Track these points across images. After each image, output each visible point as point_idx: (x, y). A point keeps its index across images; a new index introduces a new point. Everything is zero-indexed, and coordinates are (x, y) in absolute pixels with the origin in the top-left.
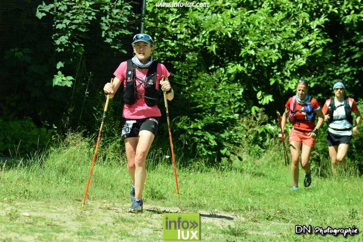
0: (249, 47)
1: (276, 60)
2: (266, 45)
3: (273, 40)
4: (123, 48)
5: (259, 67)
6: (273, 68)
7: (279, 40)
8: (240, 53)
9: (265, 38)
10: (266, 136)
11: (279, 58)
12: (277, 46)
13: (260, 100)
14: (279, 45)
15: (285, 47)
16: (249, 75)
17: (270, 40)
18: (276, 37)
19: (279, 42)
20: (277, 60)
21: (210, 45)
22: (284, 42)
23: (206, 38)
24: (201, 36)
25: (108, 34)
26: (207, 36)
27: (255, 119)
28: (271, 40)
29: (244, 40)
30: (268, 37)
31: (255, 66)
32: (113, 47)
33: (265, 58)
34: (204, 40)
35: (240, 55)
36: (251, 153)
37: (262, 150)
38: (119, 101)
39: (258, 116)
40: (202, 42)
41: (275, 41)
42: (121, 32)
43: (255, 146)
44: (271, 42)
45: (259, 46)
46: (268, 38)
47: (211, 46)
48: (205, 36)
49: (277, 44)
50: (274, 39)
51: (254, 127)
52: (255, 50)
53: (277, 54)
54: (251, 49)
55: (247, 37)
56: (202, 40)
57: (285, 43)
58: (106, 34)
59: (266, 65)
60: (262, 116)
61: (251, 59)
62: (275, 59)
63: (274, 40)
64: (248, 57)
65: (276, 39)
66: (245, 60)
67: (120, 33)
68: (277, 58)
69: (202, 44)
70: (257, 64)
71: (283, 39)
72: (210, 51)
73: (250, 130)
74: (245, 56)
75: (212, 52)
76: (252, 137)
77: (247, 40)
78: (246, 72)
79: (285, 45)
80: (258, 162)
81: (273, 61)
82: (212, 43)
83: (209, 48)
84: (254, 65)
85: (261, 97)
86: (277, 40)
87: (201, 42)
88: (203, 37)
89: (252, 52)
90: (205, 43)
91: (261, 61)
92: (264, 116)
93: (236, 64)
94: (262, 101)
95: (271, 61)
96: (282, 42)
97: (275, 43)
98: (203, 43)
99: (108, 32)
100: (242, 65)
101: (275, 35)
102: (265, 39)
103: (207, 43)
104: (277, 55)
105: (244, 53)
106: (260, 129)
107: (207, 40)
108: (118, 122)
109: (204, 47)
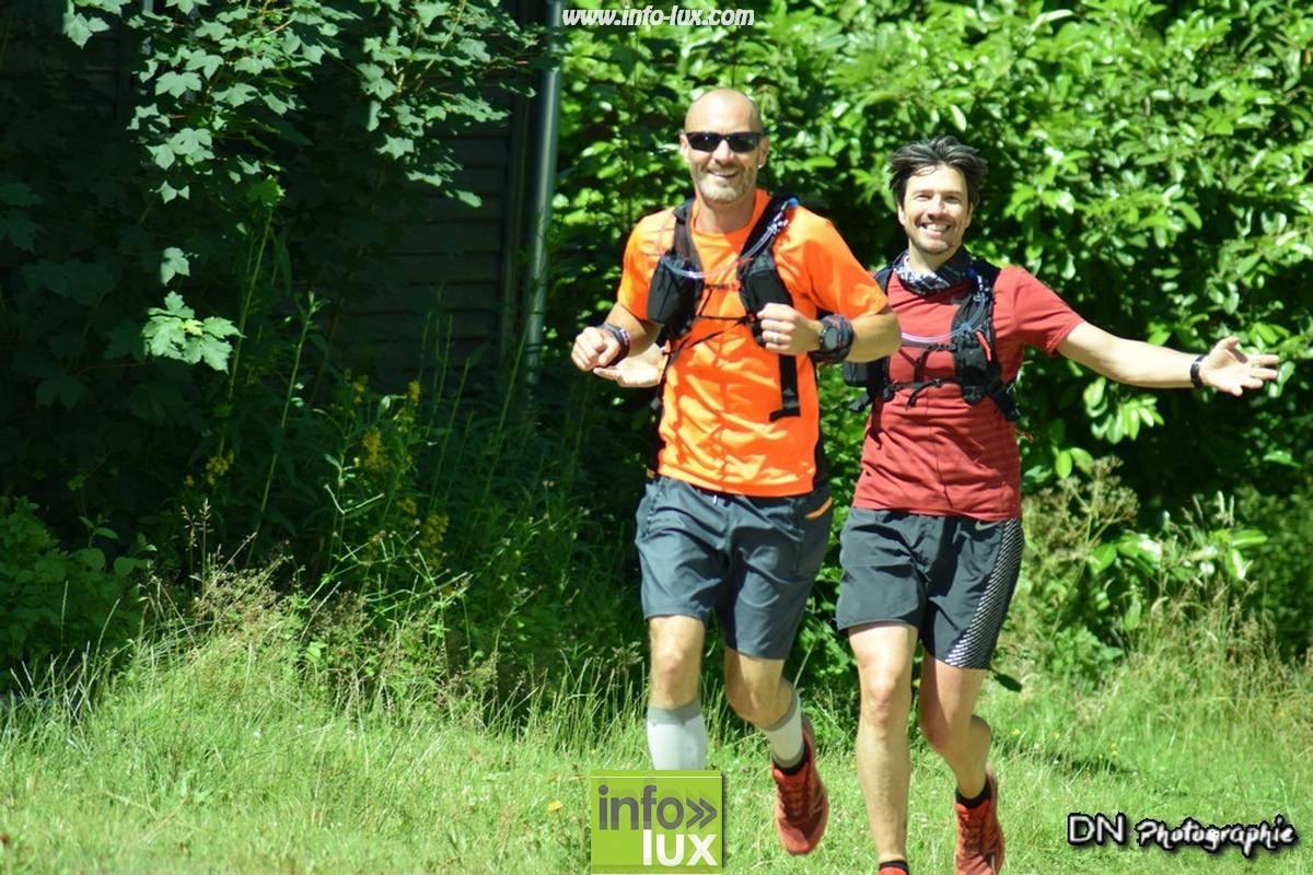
0: (1049, 177)
1: (1174, 238)
2: (1129, 164)
3: (1161, 144)
4: (460, 182)
5: (1093, 267)
6: (1157, 272)
7: (1189, 142)
8: (1007, 202)
9: (1122, 134)
10: (1126, 587)
11: (1190, 226)
12: (1179, 173)
13: (1100, 421)
14: (1190, 166)
15: (1217, 177)
17: (1145, 143)
18: (1175, 129)
19: (1188, 153)
20: (1180, 236)
21: (867, 164)
22: (1212, 153)
23: (849, 135)
24: (827, 128)
25: (394, 115)
26: (855, 125)
27: (1074, 508)
28: (1153, 142)
29: (1027, 143)
30: (1137, 128)
31: (1078, 264)
32: (415, 176)
33: (1125, 230)
34: (839, 145)
35: (1009, 211)
36: (1058, 664)
37: (1108, 653)
38: (446, 427)
39: (1087, 496)
40: (832, 152)
41: (1170, 147)
42: (455, 108)
43: (1073, 635)
44: (1152, 152)
45: (1097, 170)
46: (1138, 137)
47: (874, 170)
48: (845, 123)
49: (1180, 160)
50: (1165, 139)
51: (1068, 546)
52: (1076, 189)
53: (1176, 206)
54: (1060, 183)
55: (1038, 132)
56: (830, 143)
57: (1216, 159)
58: (385, 115)
59: (1129, 260)
60: (1107, 496)
61: (1057, 231)
62: (1169, 233)
63: (1165, 143)
64: (1044, 219)
65: (1174, 139)
66: (1030, 237)
67: (450, 115)
68: (1177, 226)
69: (831, 163)
70: (1085, 255)
71: (1208, 138)
72: (869, 195)
73: (1051, 562)
74: (1028, 215)
75: (878, 197)
76: (1062, 590)
77: (1037, 147)
79: (1218, 167)
80: (1092, 707)
81: (1162, 243)
82: (878, 157)
83: (862, 177)
84: (1071, 257)
85: (1105, 407)
86: (1180, 143)
87: (827, 154)
88: (838, 130)
89: (1065, 201)
90: (843, 159)
91: (1105, 243)
92: (1118, 497)
94: (1106, 427)
95: (1151, 240)
96: (1205, 151)
97: (1170, 157)
98: (834, 157)
99: (396, 108)
100: (1018, 258)
101: (1173, 122)
102: (1126, 139)
103: (855, 156)
104: (1178, 213)
105: (1026, 202)
106: (1099, 557)
107: (855, 142)
108: (438, 523)
109: (842, 176)
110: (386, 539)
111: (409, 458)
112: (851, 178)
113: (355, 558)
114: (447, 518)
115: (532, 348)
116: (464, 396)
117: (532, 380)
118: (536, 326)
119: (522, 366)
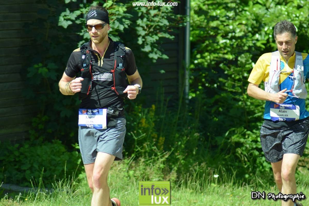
24: (263, 33)
25: (145, 39)
26: (271, 32)
34: (267, 38)
38: (163, 115)
42: (161, 36)
48: (268, 32)
56: (265, 37)
67: (160, 38)
69: (265, 42)
83: (273, 45)
88: (266, 34)
90: (268, 40)
98: (266, 40)
99: (146, 37)
103: (271, 40)
107: (271, 36)
108: (162, 139)
109: (268, 45)
110: (147, 145)
111: (153, 124)
112: (270, 46)
113: (140, 150)
114: (164, 138)
115: (187, 94)
116: (168, 107)
117: (187, 102)
118: (187, 88)
119: (184, 99)
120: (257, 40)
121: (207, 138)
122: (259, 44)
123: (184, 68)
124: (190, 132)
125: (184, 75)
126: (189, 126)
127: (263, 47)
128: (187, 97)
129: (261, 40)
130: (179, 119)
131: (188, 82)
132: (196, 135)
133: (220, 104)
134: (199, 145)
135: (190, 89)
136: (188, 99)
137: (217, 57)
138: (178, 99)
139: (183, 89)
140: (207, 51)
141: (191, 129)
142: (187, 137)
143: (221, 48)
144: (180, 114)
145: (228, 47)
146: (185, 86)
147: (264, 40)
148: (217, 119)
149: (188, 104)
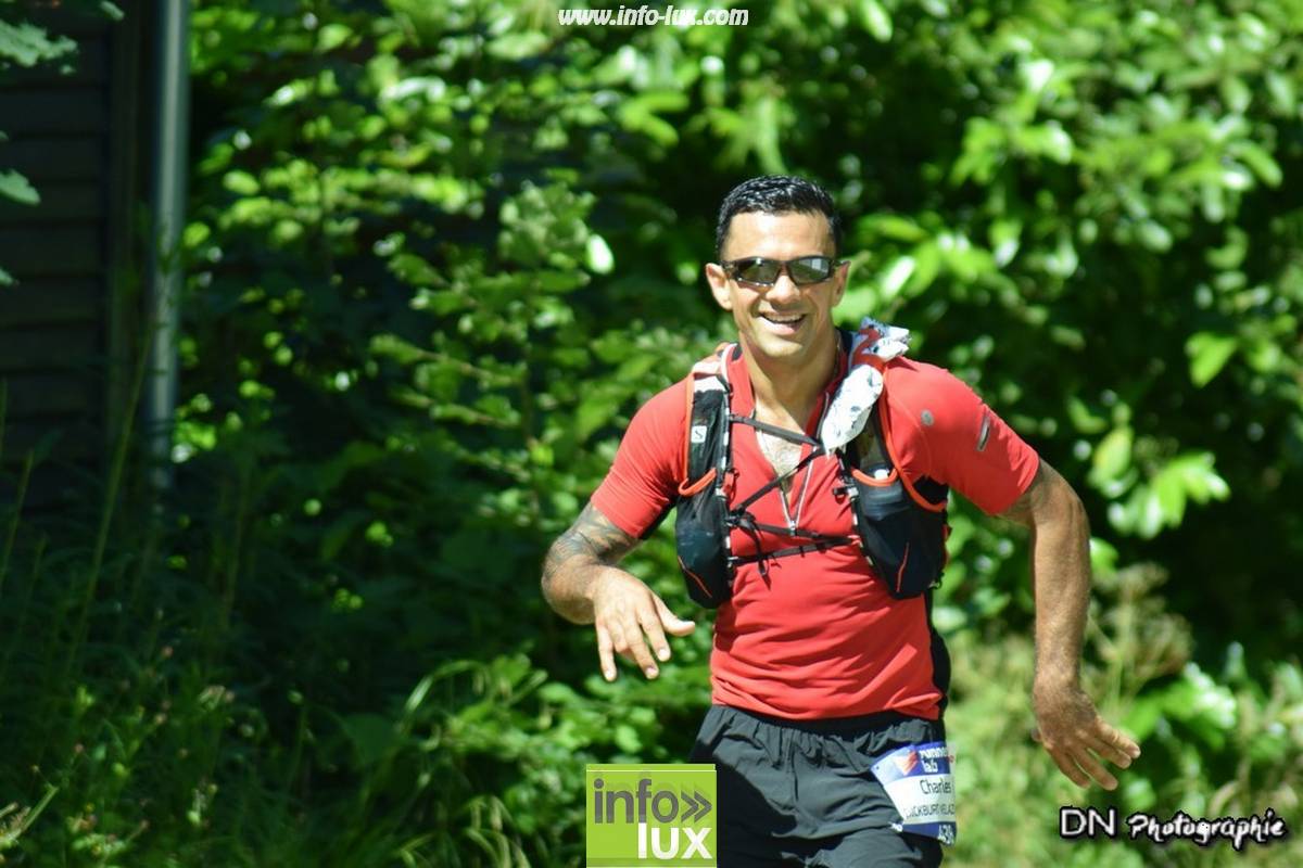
0: (1024, 109)
1: (1235, 202)
2: (1159, 86)
3: (1209, 51)
5: (1106, 256)
6: (1210, 256)
7: (1257, 46)
8: (959, 152)
9: (1146, 37)
10: (1176, 769)
12: (1239, 97)
13: (1123, 500)
14: (1256, 84)
16: (1037, 315)
17: (1183, 51)
18: (1231, 26)
19: (1253, 63)
20: (1245, 195)
21: (733, 102)
22: (1292, 62)
23: (702, 55)
24: (666, 46)
26: (714, 38)
28: (1195, 47)
29: (991, 57)
30: (1169, 26)
31: (1080, 247)
33: (1151, 187)
34: (688, 73)
35: (963, 168)
39: (1110, 632)
40: (679, 84)
41: (1224, 55)
44: (1196, 65)
45: (1108, 97)
47: (746, 109)
48: (698, 38)
52: (1072, 126)
54: (1041, 117)
56: (676, 68)
59: (1159, 238)
60: (1140, 632)
61: (1046, 200)
62: (1226, 193)
64: (1023, 178)
66: (997, 204)
70: (1089, 232)
72: (738, 152)
74: (996, 171)
75: (753, 157)
77: (1009, 61)
78: (1011, 295)
81: (1215, 209)
82: (751, 89)
83: (726, 122)
84: (1066, 236)
85: (1131, 475)
86: (1241, 47)
87: (673, 88)
88: (685, 49)
89: (1057, 143)
90: (696, 91)
91: (1122, 211)
92: (1158, 632)
93: (931, 233)
94: (1133, 510)
95: (1197, 207)
96: (1280, 59)
97: (1223, 72)
98: (684, 93)
100: (982, 240)
101: (1225, 13)
102: (1151, 47)
103: (715, 92)
104: (1240, 160)
105: (990, 149)
106: (1129, 724)
109: (698, 123)
115: (161, 427)
116: (28, 512)
117: (161, 479)
118: (163, 389)
119: (140, 458)
120: (627, 89)
121: (283, 725)
122: (635, 115)
123: (143, 254)
124: (174, 685)
125: (142, 304)
126: (166, 637)
127: (665, 133)
128: (159, 446)
129: (655, 89)
130: (104, 591)
131: (167, 350)
132: (213, 696)
133: (374, 498)
134: (233, 766)
135: (182, 397)
136: (166, 461)
137: (367, 194)
138: (97, 463)
139: (135, 396)
140: (303, 150)
141: (180, 657)
142: (152, 709)
143: (389, 132)
144: (109, 556)
145: (439, 128)
146: (151, 372)
147: (670, 89)
148: (356, 602)
149: (166, 497)
